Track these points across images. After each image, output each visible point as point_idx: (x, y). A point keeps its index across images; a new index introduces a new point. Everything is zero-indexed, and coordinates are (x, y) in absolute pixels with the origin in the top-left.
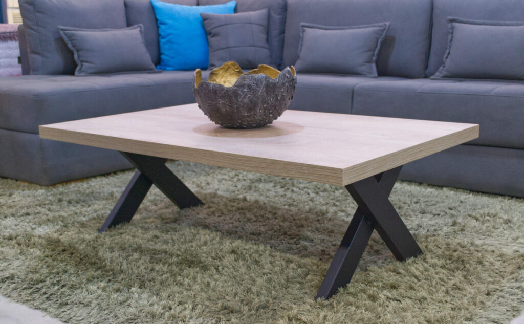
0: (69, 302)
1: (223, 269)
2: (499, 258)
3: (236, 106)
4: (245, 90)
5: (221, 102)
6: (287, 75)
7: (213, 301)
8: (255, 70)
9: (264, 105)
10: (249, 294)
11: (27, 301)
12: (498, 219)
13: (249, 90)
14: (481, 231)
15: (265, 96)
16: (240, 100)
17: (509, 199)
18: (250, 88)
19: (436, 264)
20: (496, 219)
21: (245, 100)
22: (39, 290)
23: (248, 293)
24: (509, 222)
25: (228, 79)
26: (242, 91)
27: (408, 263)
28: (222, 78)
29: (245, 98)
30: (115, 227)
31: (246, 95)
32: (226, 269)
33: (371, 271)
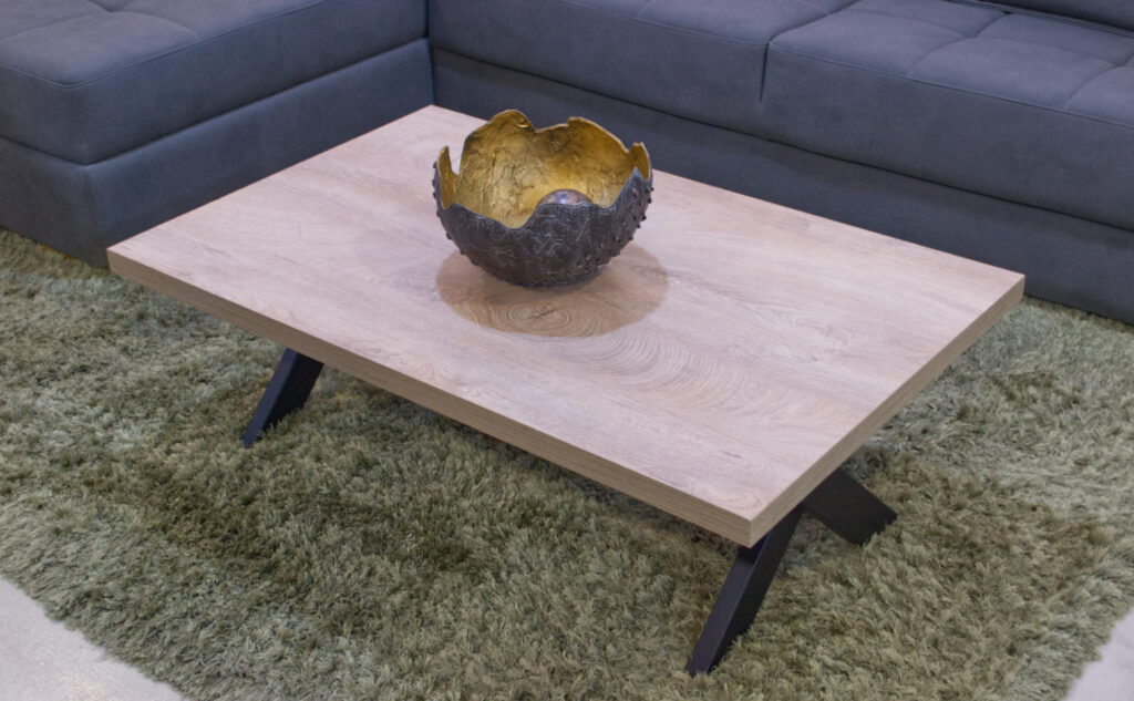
0: (222, 670)
1: (509, 573)
2: (1041, 531)
3: (528, 262)
4: (549, 235)
5: (498, 251)
6: (635, 190)
7: (498, 671)
8: (562, 125)
9: (586, 255)
10: (564, 654)
11: (138, 659)
12: (1053, 395)
13: (555, 234)
14: (1014, 438)
15: (589, 241)
16: (536, 252)
17: (1082, 319)
18: (558, 232)
19: (920, 557)
20: (1050, 393)
21: (548, 252)
22: (157, 631)
23: (562, 650)
24: (1075, 402)
25: (505, 144)
26: (542, 237)
27: (867, 553)
28: (490, 144)
29: (547, 248)
30: (275, 424)
31: (549, 244)
32: (515, 576)
33: (794, 579)
